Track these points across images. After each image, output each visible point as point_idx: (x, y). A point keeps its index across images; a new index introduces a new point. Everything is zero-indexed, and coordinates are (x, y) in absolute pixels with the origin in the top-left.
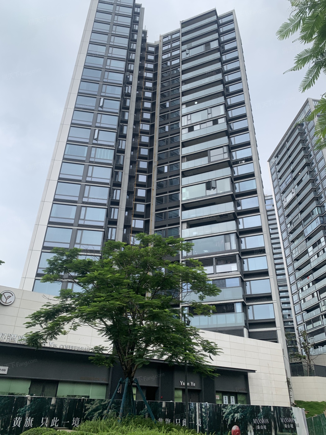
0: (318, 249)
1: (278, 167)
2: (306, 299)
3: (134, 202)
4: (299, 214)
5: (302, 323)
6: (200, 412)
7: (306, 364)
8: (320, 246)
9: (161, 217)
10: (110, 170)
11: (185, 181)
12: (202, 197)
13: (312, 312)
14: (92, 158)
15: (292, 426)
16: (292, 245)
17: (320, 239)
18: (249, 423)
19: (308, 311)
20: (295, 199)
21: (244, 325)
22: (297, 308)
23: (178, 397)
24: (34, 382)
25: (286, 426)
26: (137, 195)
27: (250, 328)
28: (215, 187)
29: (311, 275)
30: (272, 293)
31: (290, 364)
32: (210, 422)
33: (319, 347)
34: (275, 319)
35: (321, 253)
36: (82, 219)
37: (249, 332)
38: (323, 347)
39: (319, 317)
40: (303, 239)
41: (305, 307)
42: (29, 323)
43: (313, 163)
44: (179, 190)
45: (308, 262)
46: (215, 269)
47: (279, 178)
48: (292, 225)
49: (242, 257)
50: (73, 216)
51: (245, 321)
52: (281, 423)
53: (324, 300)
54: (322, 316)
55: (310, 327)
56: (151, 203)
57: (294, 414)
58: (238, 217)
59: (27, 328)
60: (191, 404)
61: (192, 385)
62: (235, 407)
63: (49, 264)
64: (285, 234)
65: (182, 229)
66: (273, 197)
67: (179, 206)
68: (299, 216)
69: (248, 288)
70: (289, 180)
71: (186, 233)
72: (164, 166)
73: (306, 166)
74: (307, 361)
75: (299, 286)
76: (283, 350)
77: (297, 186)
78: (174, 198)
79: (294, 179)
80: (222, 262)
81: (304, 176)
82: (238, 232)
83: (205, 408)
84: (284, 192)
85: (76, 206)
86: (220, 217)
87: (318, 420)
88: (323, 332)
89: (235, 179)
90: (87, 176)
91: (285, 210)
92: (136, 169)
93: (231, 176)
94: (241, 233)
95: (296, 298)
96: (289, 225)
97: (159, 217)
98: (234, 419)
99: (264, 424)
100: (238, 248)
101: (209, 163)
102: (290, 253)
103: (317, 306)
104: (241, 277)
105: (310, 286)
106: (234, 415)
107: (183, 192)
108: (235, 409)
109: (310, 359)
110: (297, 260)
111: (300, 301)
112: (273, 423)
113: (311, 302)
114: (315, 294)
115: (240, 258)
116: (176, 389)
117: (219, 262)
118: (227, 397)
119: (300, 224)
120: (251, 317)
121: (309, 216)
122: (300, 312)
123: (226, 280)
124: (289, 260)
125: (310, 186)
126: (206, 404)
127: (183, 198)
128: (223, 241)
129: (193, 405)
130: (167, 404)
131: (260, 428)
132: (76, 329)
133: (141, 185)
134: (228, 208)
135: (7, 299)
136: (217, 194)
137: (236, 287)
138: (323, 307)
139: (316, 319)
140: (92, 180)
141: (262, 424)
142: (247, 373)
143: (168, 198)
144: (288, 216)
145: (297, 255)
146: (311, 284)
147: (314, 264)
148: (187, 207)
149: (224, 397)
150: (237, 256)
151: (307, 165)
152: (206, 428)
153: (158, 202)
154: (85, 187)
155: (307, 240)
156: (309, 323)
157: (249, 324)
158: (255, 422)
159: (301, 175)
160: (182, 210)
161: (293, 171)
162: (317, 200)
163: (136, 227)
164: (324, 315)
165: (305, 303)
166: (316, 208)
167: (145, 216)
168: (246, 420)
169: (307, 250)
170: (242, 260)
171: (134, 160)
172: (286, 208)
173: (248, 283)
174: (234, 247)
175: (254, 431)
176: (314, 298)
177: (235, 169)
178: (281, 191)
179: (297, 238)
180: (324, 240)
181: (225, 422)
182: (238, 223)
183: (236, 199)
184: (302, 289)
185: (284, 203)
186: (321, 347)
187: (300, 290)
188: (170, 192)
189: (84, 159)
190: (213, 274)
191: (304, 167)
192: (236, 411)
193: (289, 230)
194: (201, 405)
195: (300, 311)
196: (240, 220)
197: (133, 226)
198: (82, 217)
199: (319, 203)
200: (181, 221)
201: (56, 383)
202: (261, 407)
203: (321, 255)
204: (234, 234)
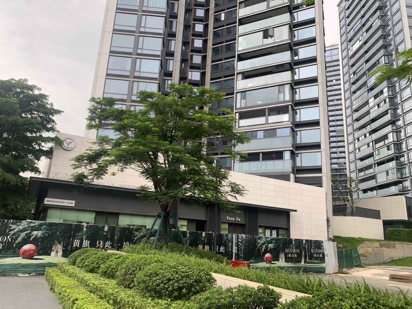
0: (379, 100)
1: (348, 12)
2: (361, 149)
3: (191, 53)
4: (364, 63)
5: (355, 171)
6: (236, 242)
7: (349, 206)
8: (382, 97)
9: (217, 68)
10: (163, 19)
11: (242, 29)
12: (259, 47)
13: (365, 160)
14: (145, 7)
15: (321, 255)
16: (353, 96)
17: (383, 90)
18: (281, 252)
19: (362, 159)
20: (362, 48)
21: (291, 171)
22: (352, 156)
23: (225, 229)
24: (98, 213)
25: (315, 255)
26: (193, 46)
27: (297, 174)
28: (272, 35)
29: (368, 126)
30: (321, 143)
31: (333, 206)
32: (245, 249)
33: (368, 192)
34: (321, 166)
35: (381, 104)
36: (138, 71)
37: (296, 178)
38: (372, 192)
39: (371, 165)
40: (365, 89)
41: (359, 155)
42: (75, 165)
43: (386, 7)
44: (235, 39)
45: (368, 113)
46: (267, 120)
47: (347, 24)
48: (355, 76)
49: (295, 108)
50: (129, 68)
51: (292, 167)
52: (311, 253)
53: (378, 150)
54: (375, 164)
55: (362, 174)
56: (207, 54)
57: (324, 246)
58: (294, 67)
59: (74, 169)
60: (229, 235)
61: (237, 220)
62: (269, 239)
63: (91, 113)
64: (347, 85)
65: (237, 80)
66: (339, 47)
67: (235, 57)
68: (364, 66)
69: (298, 137)
70: (358, 27)
71: (241, 84)
72: (221, 14)
73: (378, 10)
74: (350, 204)
75: (356, 136)
76: (326, 193)
77: (365, 32)
78: (231, 48)
79: (364, 25)
80: (275, 113)
81: (375, 21)
82: (293, 83)
83: (241, 239)
84: (350, 41)
85: (131, 57)
86: (276, 67)
87: (349, 252)
88: (374, 179)
89: (294, 26)
90: (140, 27)
91: (350, 60)
92: (192, 17)
93: (289, 22)
94: (296, 84)
95: (351, 147)
96: (352, 76)
97: (215, 68)
98: (267, 248)
99: (295, 253)
100: (291, 99)
101: (268, 8)
102: (350, 104)
103: (371, 155)
104: (291, 127)
105: (367, 136)
106: (267, 245)
107: (239, 41)
108: (269, 240)
109: (353, 202)
110: (356, 111)
111: (355, 150)
112: (303, 253)
113: (365, 151)
114: (371, 144)
115: (293, 109)
116: (223, 223)
117: (271, 113)
118: (269, 231)
119: (364, 74)
120: (298, 164)
121: (374, 65)
122: (354, 161)
123: (277, 130)
124: (349, 111)
125: (380, 33)
126: (243, 236)
127: (239, 48)
128: (277, 92)
129: (230, 236)
130: (206, 234)
131: (291, 256)
132: (123, 171)
133: (198, 35)
134: (285, 57)
135: (68, 145)
136: (274, 43)
137: (286, 136)
138: (377, 156)
139: (369, 167)
140: (146, 31)
141: (293, 253)
142: (289, 212)
143: (224, 48)
144: (353, 65)
145: (357, 106)
146: (368, 135)
147: (373, 115)
148: (242, 57)
149: (266, 230)
150: (290, 107)
151: (380, 8)
152: (241, 254)
153: (215, 53)
154: (139, 38)
155: (370, 91)
156: (361, 170)
157: (297, 170)
158: (286, 251)
159: (371, 20)
160: (238, 61)
161: (363, 17)
162: (386, 48)
163: (193, 79)
164: (377, 163)
165: (360, 152)
166: (383, 57)
167: (201, 67)
168: (279, 249)
169: (368, 101)
170: (295, 111)
171: (190, 8)
172: (351, 58)
173: (299, 133)
174: (288, 97)
175: (285, 258)
176: (369, 148)
177: (295, 14)
178: (348, 39)
179: (359, 89)
180: (387, 90)
181: (259, 250)
182: (294, 73)
183: (294, 48)
184: (358, 139)
185: (350, 52)
186: (370, 192)
187: (356, 140)
188: (226, 42)
189: (137, 8)
190: (265, 124)
191: (375, 12)
192: (270, 242)
193: (352, 81)
194: (238, 236)
195: (354, 159)
196: (297, 70)
197: (190, 78)
198: (137, 69)
199: (387, 51)
200: (236, 72)
201: (117, 215)
202: (293, 240)
203: (381, 105)
204: (289, 85)
